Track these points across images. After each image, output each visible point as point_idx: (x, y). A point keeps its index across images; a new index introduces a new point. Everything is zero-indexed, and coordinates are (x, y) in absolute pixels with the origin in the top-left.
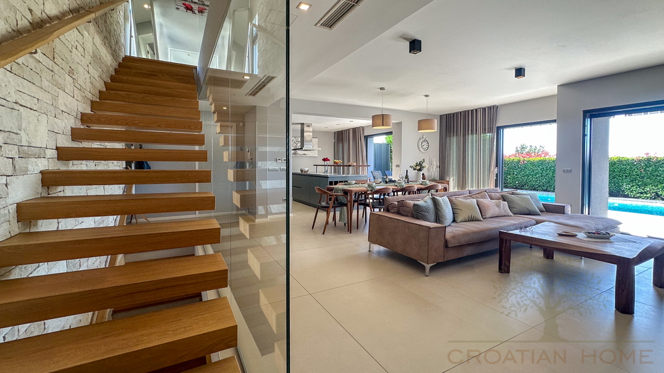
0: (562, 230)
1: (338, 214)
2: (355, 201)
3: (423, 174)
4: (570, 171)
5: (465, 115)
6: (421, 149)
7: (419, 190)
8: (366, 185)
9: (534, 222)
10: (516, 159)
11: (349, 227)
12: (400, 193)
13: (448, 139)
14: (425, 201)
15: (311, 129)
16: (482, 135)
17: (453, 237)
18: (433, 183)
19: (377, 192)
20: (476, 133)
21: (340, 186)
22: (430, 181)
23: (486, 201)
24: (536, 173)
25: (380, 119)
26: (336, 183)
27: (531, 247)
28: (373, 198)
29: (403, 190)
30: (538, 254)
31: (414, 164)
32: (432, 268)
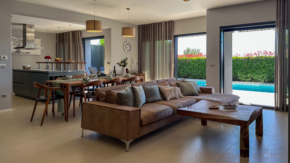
0: (212, 105)
1: (56, 105)
2: (71, 94)
3: (127, 69)
4: (214, 66)
5: (155, 26)
6: (125, 50)
7: (124, 82)
8: (81, 79)
9: (195, 100)
10: (185, 58)
11: (66, 117)
12: (110, 85)
13: (143, 43)
14: (126, 90)
15: (33, 30)
16: (165, 41)
17: (145, 117)
18: (134, 76)
19: (91, 84)
20: (161, 40)
21: (58, 81)
22: (131, 74)
23: (167, 88)
24: (196, 68)
25: (93, 24)
26: (56, 78)
27: (194, 118)
28: (88, 90)
29: (112, 82)
30: (199, 122)
31: (119, 61)
32: (131, 144)
